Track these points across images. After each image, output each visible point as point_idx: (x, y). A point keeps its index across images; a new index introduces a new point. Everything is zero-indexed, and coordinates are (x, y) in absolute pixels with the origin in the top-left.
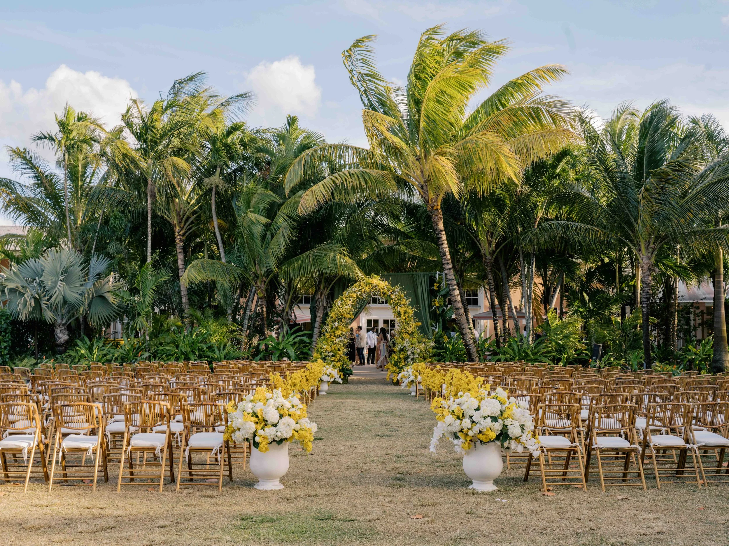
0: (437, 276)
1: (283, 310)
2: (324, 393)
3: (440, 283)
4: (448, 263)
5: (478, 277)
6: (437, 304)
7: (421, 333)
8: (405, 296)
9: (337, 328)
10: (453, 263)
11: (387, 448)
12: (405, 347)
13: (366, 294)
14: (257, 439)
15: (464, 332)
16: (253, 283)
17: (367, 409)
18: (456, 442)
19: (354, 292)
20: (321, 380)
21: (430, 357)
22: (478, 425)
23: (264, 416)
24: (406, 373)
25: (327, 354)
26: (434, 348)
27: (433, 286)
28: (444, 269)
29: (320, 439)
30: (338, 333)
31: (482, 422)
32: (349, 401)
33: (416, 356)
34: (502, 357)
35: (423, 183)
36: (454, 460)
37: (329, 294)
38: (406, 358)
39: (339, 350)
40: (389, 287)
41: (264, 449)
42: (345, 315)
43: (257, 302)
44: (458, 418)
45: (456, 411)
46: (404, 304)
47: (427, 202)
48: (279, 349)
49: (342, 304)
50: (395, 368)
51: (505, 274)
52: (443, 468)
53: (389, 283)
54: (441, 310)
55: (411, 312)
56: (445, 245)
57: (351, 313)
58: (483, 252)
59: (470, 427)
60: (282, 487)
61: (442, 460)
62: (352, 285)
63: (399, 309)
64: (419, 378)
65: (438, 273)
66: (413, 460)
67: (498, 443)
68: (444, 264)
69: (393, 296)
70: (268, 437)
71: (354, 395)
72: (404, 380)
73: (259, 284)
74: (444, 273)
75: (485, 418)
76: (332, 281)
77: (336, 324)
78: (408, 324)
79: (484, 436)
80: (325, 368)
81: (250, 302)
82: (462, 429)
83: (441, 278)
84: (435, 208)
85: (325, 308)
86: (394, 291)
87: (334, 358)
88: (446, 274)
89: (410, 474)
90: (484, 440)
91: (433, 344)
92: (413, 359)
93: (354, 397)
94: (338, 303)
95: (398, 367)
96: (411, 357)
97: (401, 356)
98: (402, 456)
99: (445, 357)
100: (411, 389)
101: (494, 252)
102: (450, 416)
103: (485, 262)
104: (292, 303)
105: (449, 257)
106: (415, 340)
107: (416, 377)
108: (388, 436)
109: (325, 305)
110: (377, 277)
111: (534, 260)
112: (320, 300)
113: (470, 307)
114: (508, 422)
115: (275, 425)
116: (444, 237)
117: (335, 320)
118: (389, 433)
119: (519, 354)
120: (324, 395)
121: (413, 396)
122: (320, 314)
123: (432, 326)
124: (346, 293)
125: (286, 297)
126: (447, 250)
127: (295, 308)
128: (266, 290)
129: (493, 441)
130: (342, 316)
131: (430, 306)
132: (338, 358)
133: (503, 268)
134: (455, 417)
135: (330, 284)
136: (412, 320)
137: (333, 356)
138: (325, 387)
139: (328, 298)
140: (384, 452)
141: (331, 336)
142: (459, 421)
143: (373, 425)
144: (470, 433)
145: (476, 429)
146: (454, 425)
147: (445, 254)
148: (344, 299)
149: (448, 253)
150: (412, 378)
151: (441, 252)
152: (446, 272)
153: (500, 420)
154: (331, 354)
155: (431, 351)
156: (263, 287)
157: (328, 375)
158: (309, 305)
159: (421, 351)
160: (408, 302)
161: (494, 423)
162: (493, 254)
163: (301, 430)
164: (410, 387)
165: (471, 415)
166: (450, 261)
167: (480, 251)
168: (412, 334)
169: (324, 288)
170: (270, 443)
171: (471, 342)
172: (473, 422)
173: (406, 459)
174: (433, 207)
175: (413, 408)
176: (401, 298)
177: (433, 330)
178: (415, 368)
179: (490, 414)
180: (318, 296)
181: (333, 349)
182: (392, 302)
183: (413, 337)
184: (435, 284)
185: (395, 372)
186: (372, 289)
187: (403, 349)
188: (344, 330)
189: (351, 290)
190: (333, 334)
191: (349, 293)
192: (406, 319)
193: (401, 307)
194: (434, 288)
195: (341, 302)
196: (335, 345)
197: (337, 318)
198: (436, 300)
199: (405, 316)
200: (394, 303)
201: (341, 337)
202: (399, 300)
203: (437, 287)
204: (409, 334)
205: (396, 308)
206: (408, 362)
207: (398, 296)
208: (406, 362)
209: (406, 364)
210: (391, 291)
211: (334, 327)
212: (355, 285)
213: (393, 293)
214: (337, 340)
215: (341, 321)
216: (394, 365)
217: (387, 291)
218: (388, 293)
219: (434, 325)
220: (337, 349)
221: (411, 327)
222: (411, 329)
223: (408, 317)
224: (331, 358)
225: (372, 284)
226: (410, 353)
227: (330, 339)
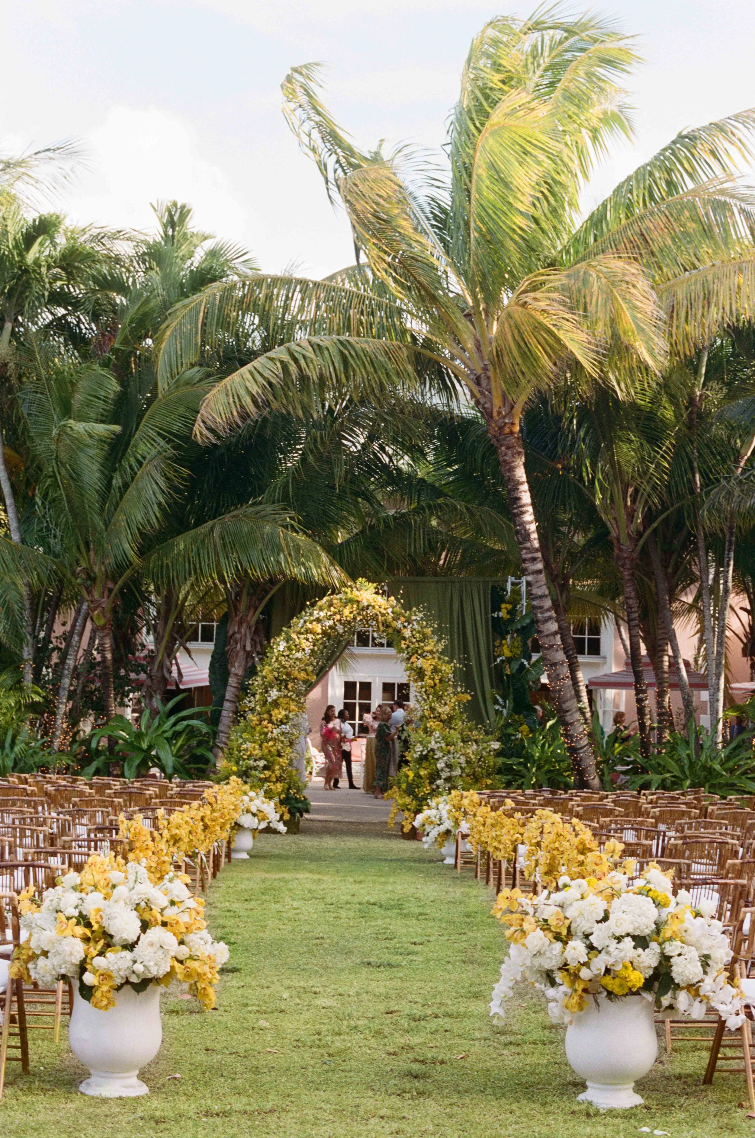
0: (509, 587)
1: (151, 657)
2: (245, 856)
3: (515, 601)
4: (534, 559)
5: (602, 592)
6: (507, 653)
7: (469, 719)
8: (433, 632)
9: (276, 704)
10: (546, 560)
11: (388, 997)
12: (432, 750)
13: (344, 625)
14: (89, 978)
15: (569, 719)
16: (84, 593)
17: (344, 898)
18: (551, 992)
19: (318, 620)
20: (237, 827)
21: (488, 776)
22: (603, 956)
23: (105, 923)
24: (434, 812)
25: (251, 763)
26: (499, 754)
27: (499, 610)
28: (524, 572)
29: (234, 970)
30: (279, 714)
31: (611, 949)
32: (300, 876)
33: (457, 772)
34: (655, 778)
35: (479, 372)
36: (544, 1028)
37: (258, 622)
38: (434, 776)
39: (279, 755)
40: (397, 609)
41: (105, 1002)
42: (296, 673)
43: (92, 639)
44: (557, 937)
45: (552, 922)
46: (431, 652)
47: (487, 414)
48: (141, 749)
49: (288, 648)
50: (408, 800)
51: (663, 586)
52: (518, 1050)
53: (398, 600)
54: (515, 666)
55: (447, 669)
56: (529, 516)
57: (310, 668)
58: (614, 534)
59: (584, 959)
60: (143, 1090)
61: (515, 1028)
62: (313, 605)
63: (420, 663)
64: (465, 827)
65: (510, 579)
66: (447, 1027)
67: (649, 997)
68: (524, 561)
69: (407, 633)
70: (114, 975)
71: (311, 860)
72: (428, 828)
73: (96, 595)
74: (524, 579)
75: (619, 939)
76: (267, 592)
77: (274, 693)
78: (439, 698)
79: (617, 981)
80: (246, 798)
81: (76, 638)
82: (566, 964)
83: (516, 592)
84: (507, 430)
85: (249, 655)
86: (409, 621)
87: (267, 773)
88: (529, 584)
89: (442, 1062)
90: (617, 990)
91: (496, 745)
92: (448, 780)
93: (313, 866)
94: (280, 645)
95: (416, 797)
96: (444, 775)
97: (422, 773)
98: (424, 1018)
99: (523, 777)
100: (444, 850)
101: (640, 535)
102: (540, 933)
103: (619, 558)
104: (172, 641)
105: (536, 544)
106: (455, 735)
107: (457, 824)
108: (390, 965)
109: (248, 648)
110: (372, 586)
111: (732, 555)
112: (238, 636)
113: (581, 659)
114: (671, 949)
115: (130, 947)
116: (526, 498)
117: (272, 687)
118: (395, 959)
119: (693, 774)
120: (244, 861)
121: (448, 867)
122: (237, 669)
123: (496, 702)
124: (298, 623)
125: (160, 628)
126: (533, 527)
127: (181, 656)
128: (114, 610)
129: (637, 993)
130: (288, 674)
131: (491, 657)
132: (278, 773)
133: (659, 571)
134: (550, 935)
135: (261, 600)
136: (451, 690)
137: (266, 768)
138: (246, 841)
139: (256, 632)
140: (382, 1007)
141: (261, 721)
142: (559, 945)
143: (357, 938)
144: (585, 973)
145: (599, 963)
146: (548, 954)
147: (527, 536)
148: (294, 636)
149: (534, 536)
150: (448, 824)
151: (517, 532)
152: (530, 578)
153: (654, 945)
154: (262, 763)
155: (491, 761)
156: (106, 603)
157: (254, 815)
158: (210, 646)
159: (468, 762)
160: (440, 647)
161: (640, 950)
162: (638, 541)
163: (191, 958)
164: (441, 845)
165: (589, 931)
166: (539, 555)
167: (609, 533)
168: (448, 722)
169: (248, 609)
170: (119, 988)
171: (585, 741)
172: (591, 947)
173: (433, 1024)
174: (501, 428)
175: (449, 897)
176: (425, 638)
177: (497, 712)
178: (455, 802)
179: (630, 931)
180: (233, 628)
181: (266, 751)
182: (404, 646)
183: (450, 728)
184: (503, 606)
185: (409, 810)
186: (359, 614)
187: (427, 755)
188: (292, 707)
189: (311, 615)
190: (266, 716)
191: (305, 622)
192: (435, 685)
193: (424, 657)
194: (501, 614)
195: (287, 642)
196: (271, 743)
197: (277, 679)
198: (504, 642)
199: (433, 679)
200: (408, 647)
201: (285, 724)
202: (421, 641)
203: (508, 613)
204: (441, 721)
205: (413, 659)
206: (438, 787)
207: (419, 632)
208: (434, 787)
209: (434, 790)
210: (403, 619)
211: (270, 700)
212: (319, 603)
213: (406, 624)
214: (275, 731)
215: (286, 687)
216: (405, 792)
217: (394, 619)
218: (395, 624)
219: (500, 700)
220: (275, 753)
221: (445, 704)
222: (447, 709)
223: (441, 681)
224: (260, 773)
225: (358, 602)
226: (443, 765)
227: (258, 728)
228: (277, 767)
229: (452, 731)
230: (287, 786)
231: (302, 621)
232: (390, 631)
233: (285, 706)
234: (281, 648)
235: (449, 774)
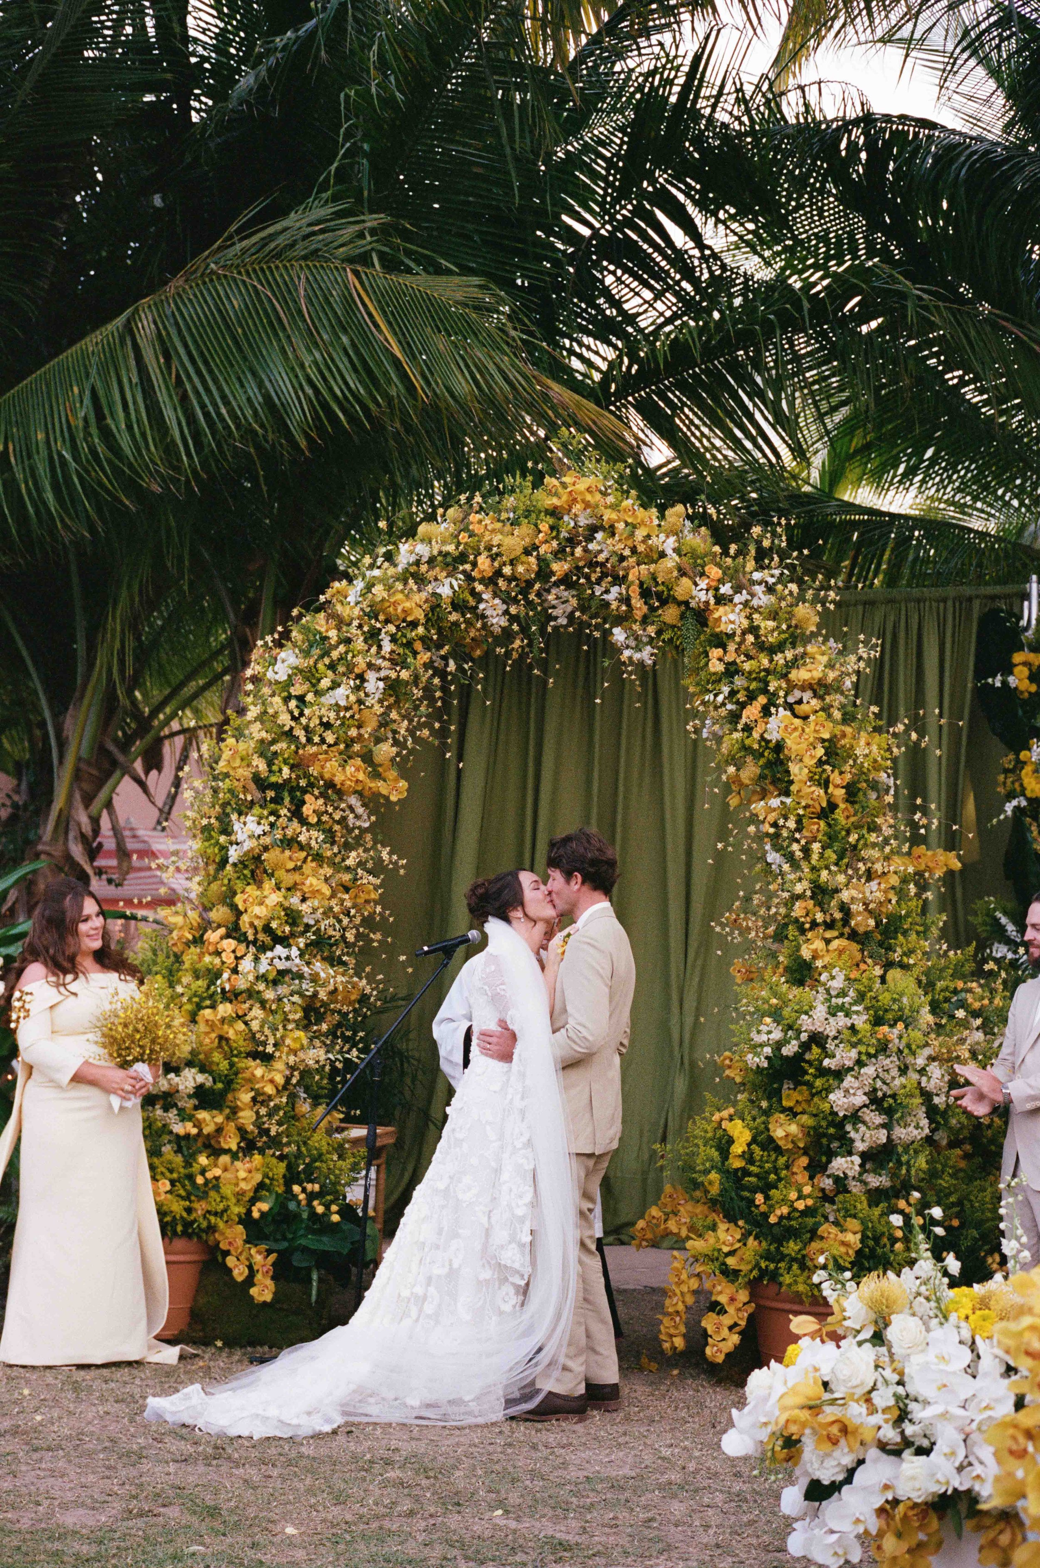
6: (1033, 788)
8: (823, 622)
9: (255, 868)
12: (817, 1039)
19: (414, 576)
27: (1008, 669)
30: (258, 902)
38: (826, 1141)
39: (259, 1052)
40: (696, 543)
42: (333, 765)
46: (820, 689)
49: (311, 676)
50: (726, 1235)
55: (873, 750)
57: (385, 751)
63: (777, 725)
69: (730, 620)
77: (249, 830)
78: (848, 854)
86: (737, 580)
87: (209, 1119)
92: (878, 1156)
94: (280, 665)
97: (782, 1128)
106: (905, 989)
117: (244, 810)
124: (347, 593)
130: (301, 765)
132: (247, 1117)
136: (888, 825)
137: (203, 1098)
148: (328, 630)
154: (190, 1081)
160: (850, 673)
168: (878, 940)
176: (793, 640)
181: (210, 1040)
182: (716, 667)
183: (889, 965)
184: (1018, 658)
185: (731, 1275)
186: (559, 554)
187: (798, 1057)
188: (313, 882)
189: (389, 557)
190: (219, 913)
191: (369, 587)
192: (832, 806)
193: (789, 707)
194: (1012, 681)
195: (307, 654)
196: (225, 1009)
197: (260, 782)
198: (1024, 755)
199: (825, 784)
200: (732, 670)
201: (284, 941)
202: (780, 647)
203: (1032, 678)
204: (853, 936)
205: (752, 712)
206: (841, 1183)
207: (774, 615)
208: (827, 1183)
209: (826, 1197)
210: (714, 572)
211: (234, 854)
212: (422, 529)
213: (726, 589)
214: (246, 965)
215: (297, 813)
216: (713, 1204)
217: (682, 573)
218: (684, 588)
219: (1010, 928)
220: (244, 1046)
221: (870, 875)
222: (874, 891)
223: (852, 792)
224: (184, 1116)
225: (555, 513)
226: (860, 1099)
227: (190, 956)
228: (245, 1097)
229: (894, 974)
230: (281, 1168)
231: (359, 584)
232: (670, 614)
233: (289, 879)
234: (280, 672)
235: (882, 1136)
